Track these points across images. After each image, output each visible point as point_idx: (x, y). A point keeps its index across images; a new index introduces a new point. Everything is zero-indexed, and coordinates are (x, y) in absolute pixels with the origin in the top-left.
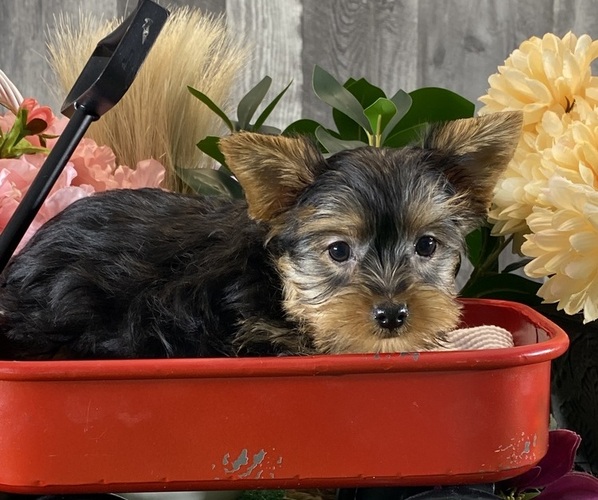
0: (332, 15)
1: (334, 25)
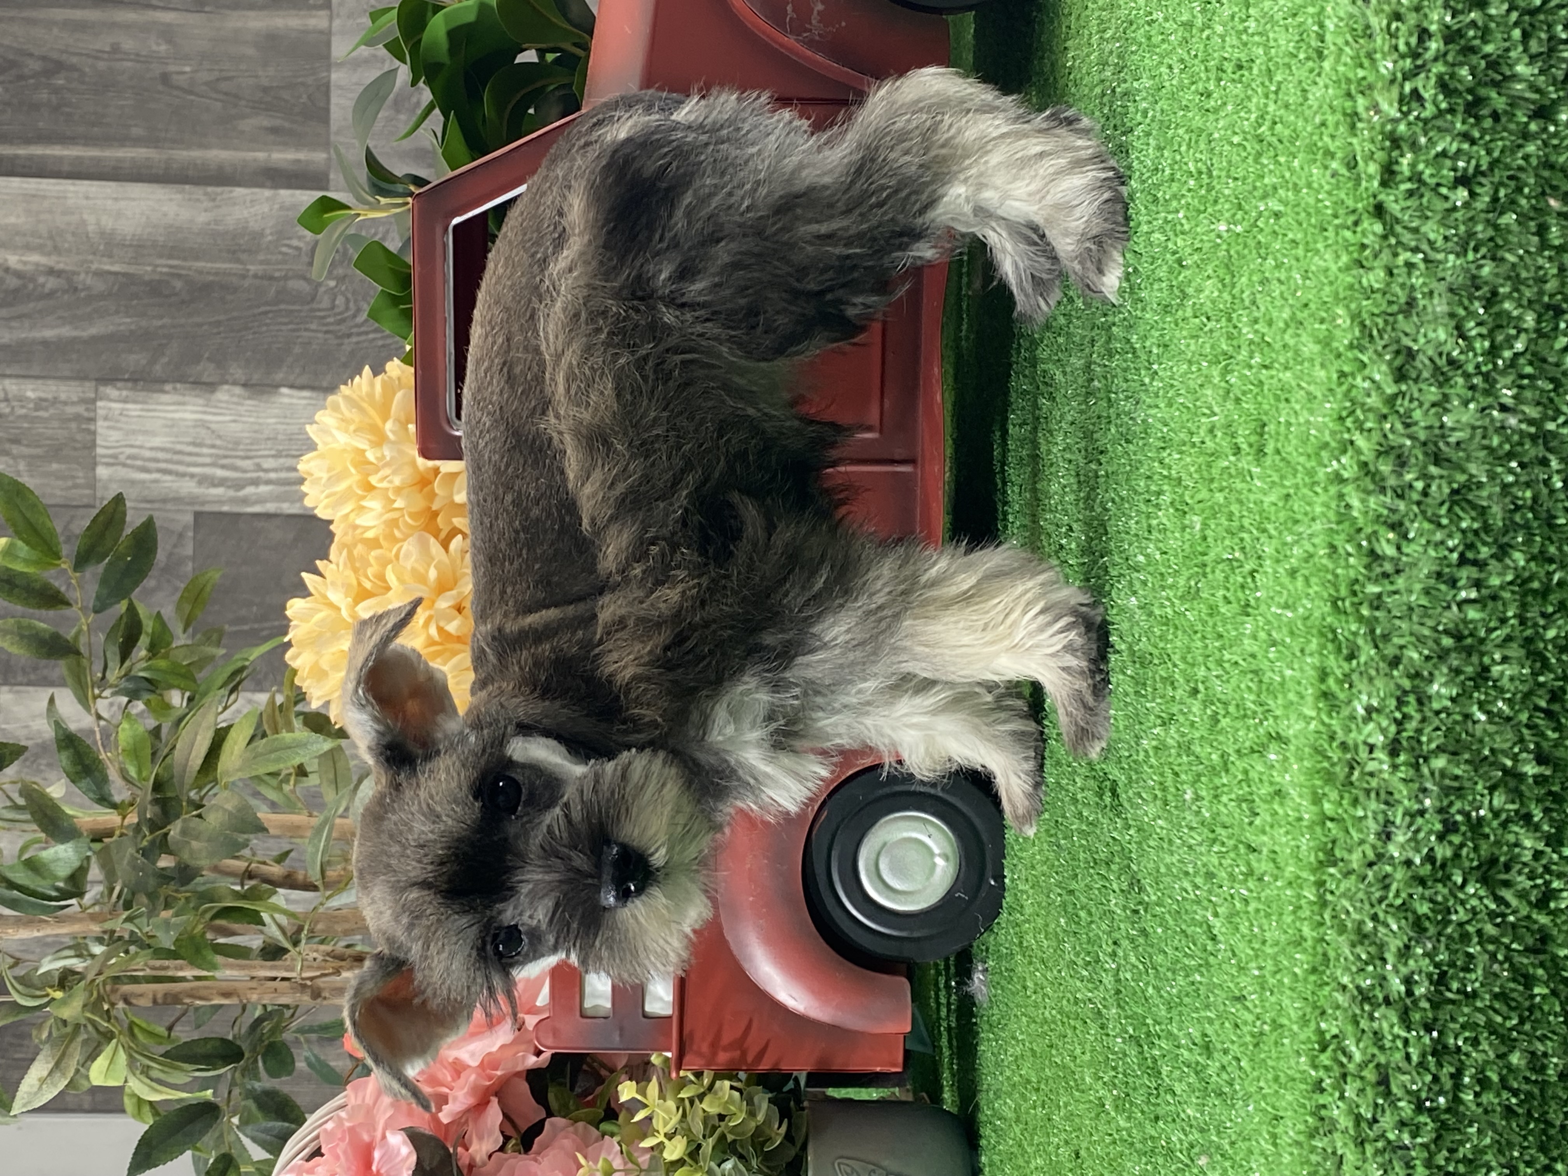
0: (354, 339)
1: (371, 336)
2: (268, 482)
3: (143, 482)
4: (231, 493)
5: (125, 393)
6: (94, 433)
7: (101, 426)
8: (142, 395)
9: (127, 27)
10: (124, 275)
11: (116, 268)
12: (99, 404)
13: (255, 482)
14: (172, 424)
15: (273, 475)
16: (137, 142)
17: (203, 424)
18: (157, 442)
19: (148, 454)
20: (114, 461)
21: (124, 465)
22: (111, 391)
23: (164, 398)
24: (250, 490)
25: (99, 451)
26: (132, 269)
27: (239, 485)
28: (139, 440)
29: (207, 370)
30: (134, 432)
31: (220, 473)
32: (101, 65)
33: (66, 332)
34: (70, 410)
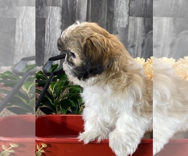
2: (49, 28)
3: (49, 12)
4: (48, 23)
5: (61, 11)
6: (56, 6)
7: (57, 7)
8: (60, 12)
9: (105, 15)
10: (75, 12)
11: (76, 11)
12: (59, 7)
13: (49, 26)
14: (57, 16)
15: (50, 28)
16: (91, 15)
17: (57, 20)
18: (55, 14)
19: (53, 13)
20: (52, 9)
21: (52, 10)
22: (61, 9)
23: (60, 16)
24: (48, 25)
25: (53, 7)
26: (76, 13)
27: (49, 24)
28: (55, 12)
29: (64, 21)
30: (56, 11)
31: (51, 22)
32: (100, 11)
33: (69, 4)
34: (59, 4)
